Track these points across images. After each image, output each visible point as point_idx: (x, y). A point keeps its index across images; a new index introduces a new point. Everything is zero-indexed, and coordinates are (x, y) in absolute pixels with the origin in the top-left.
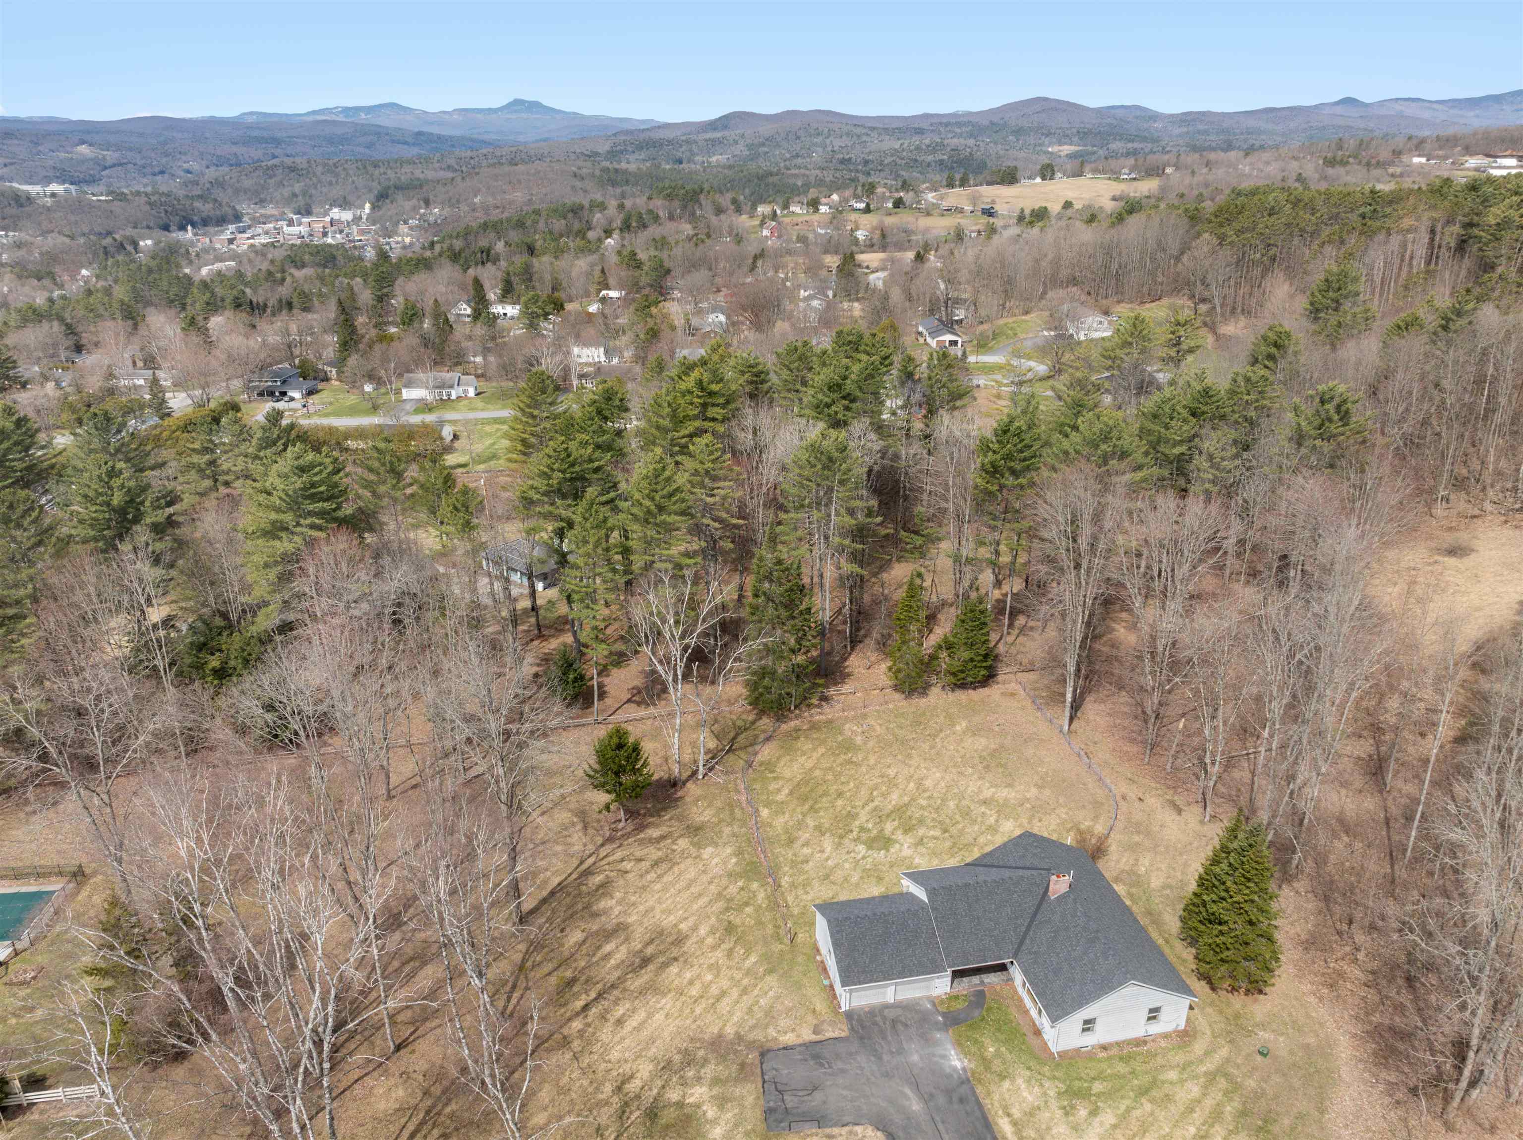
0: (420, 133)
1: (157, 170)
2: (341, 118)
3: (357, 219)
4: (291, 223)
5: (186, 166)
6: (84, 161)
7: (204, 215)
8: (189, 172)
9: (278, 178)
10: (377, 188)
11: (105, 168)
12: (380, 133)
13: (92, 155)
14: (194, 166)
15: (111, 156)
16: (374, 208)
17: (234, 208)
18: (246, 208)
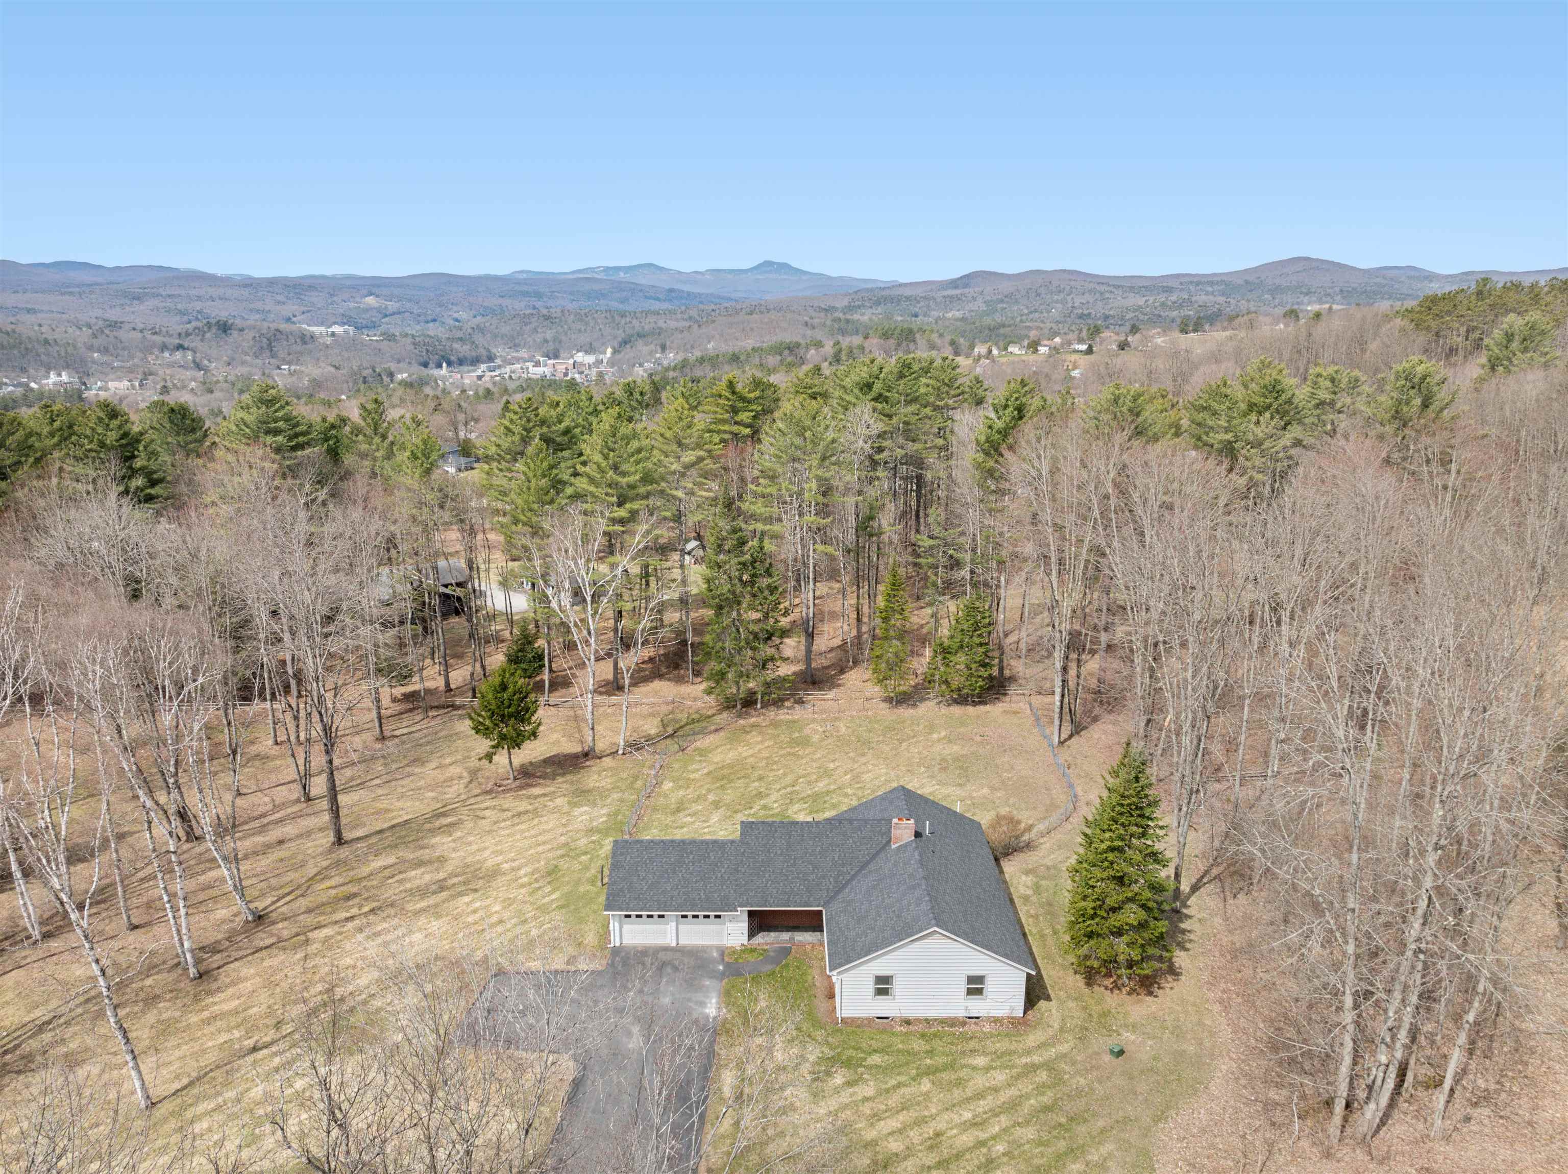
0: (671, 290)
1: (429, 318)
2: (601, 276)
3: (599, 362)
4: (537, 364)
5: (456, 315)
6: (368, 310)
7: (461, 355)
8: (457, 320)
9: (533, 325)
10: (621, 334)
11: (386, 316)
12: (635, 290)
13: (377, 305)
14: (463, 315)
15: (392, 306)
16: (615, 352)
17: (489, 351)
18: (499, 351)
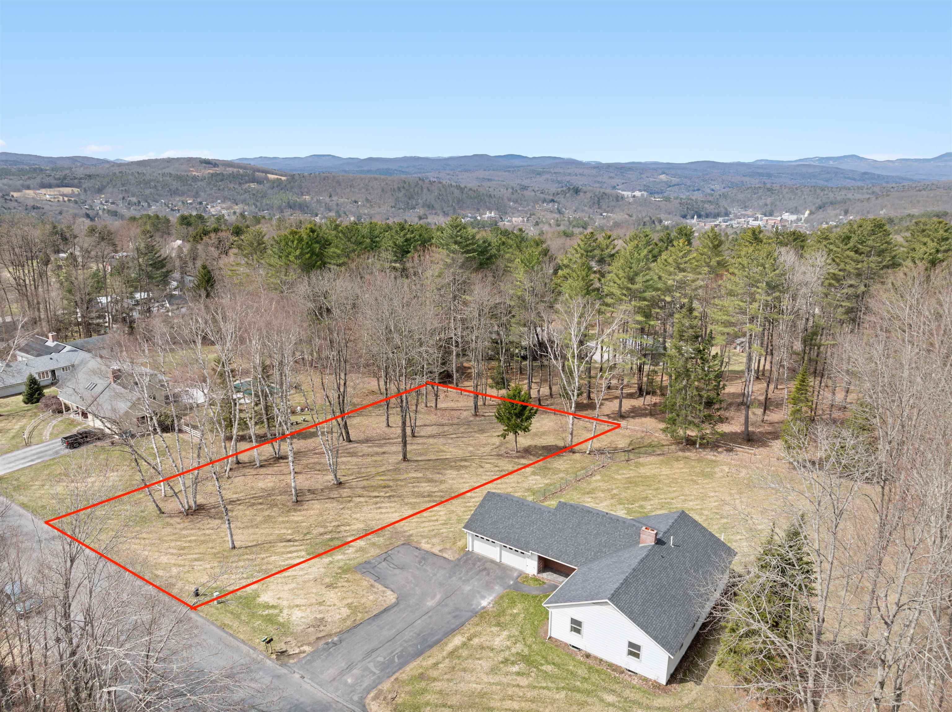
0: (865, 173)
1: (696, 188)
2: (817, 163)
3: (799, 220)
4: (756, 219)
5: (713, 187)
6: (662, 182)
7: (707, 211)
8: (713, 190)
9: (760, 194)
10: (819, 202)
11: (670, 186)
12: (838, 172)
13: (666, 180)
14: (717, 187)
15: (675, 180)
16: (811, 213)
17: (726, 209)
18: (734, 210)
